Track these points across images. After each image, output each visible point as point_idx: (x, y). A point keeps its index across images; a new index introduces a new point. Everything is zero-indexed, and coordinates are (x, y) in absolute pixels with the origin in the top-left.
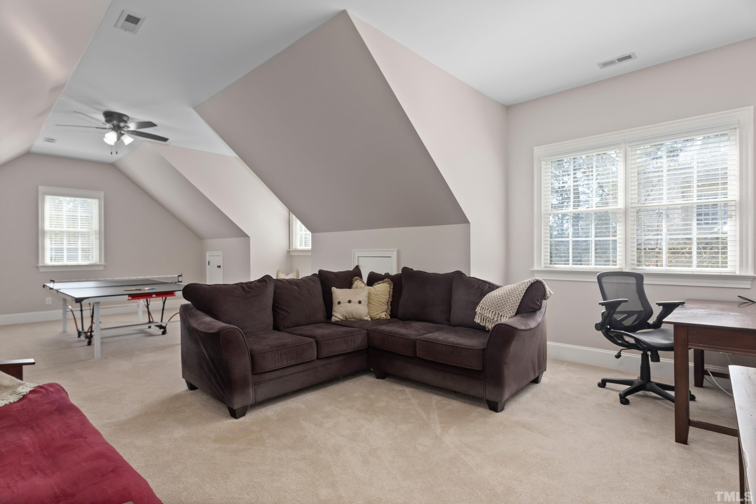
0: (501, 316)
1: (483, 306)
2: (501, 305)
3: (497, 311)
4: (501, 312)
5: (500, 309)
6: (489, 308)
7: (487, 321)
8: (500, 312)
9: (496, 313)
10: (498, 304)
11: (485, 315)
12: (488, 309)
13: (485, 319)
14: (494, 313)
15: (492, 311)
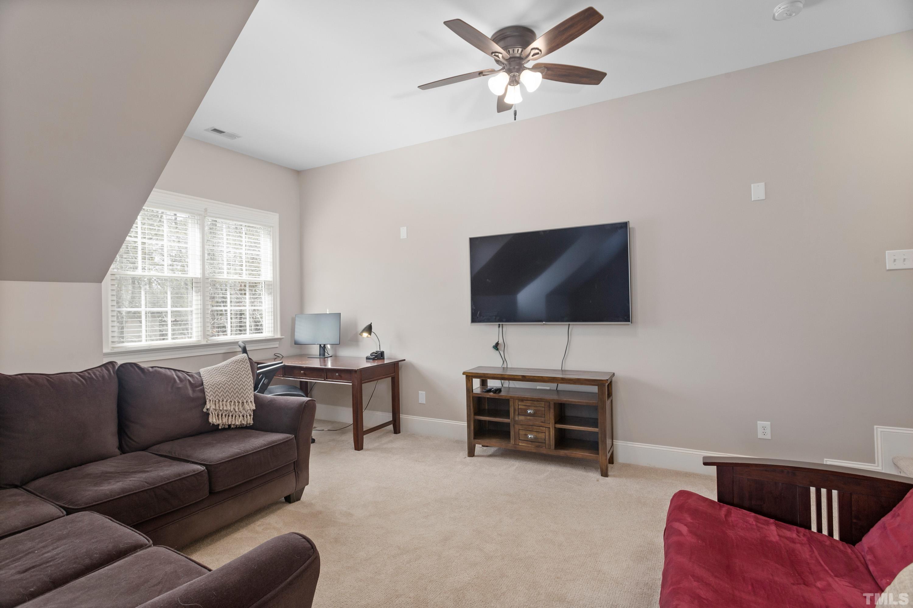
0: (243, 403)
1: (214, 398)
2: (237, 391)
3: (235, 399)
4: (240, 399)
5: (237, 396)
6: (223, 398)
7: (224, 416)
8: (238, 399)
9: (235, 402)
10: (232, 390)
11: (221, 409)
12: (223, 401)
13: (220, 414)
14: (233, 403)
15: (229, 401)
